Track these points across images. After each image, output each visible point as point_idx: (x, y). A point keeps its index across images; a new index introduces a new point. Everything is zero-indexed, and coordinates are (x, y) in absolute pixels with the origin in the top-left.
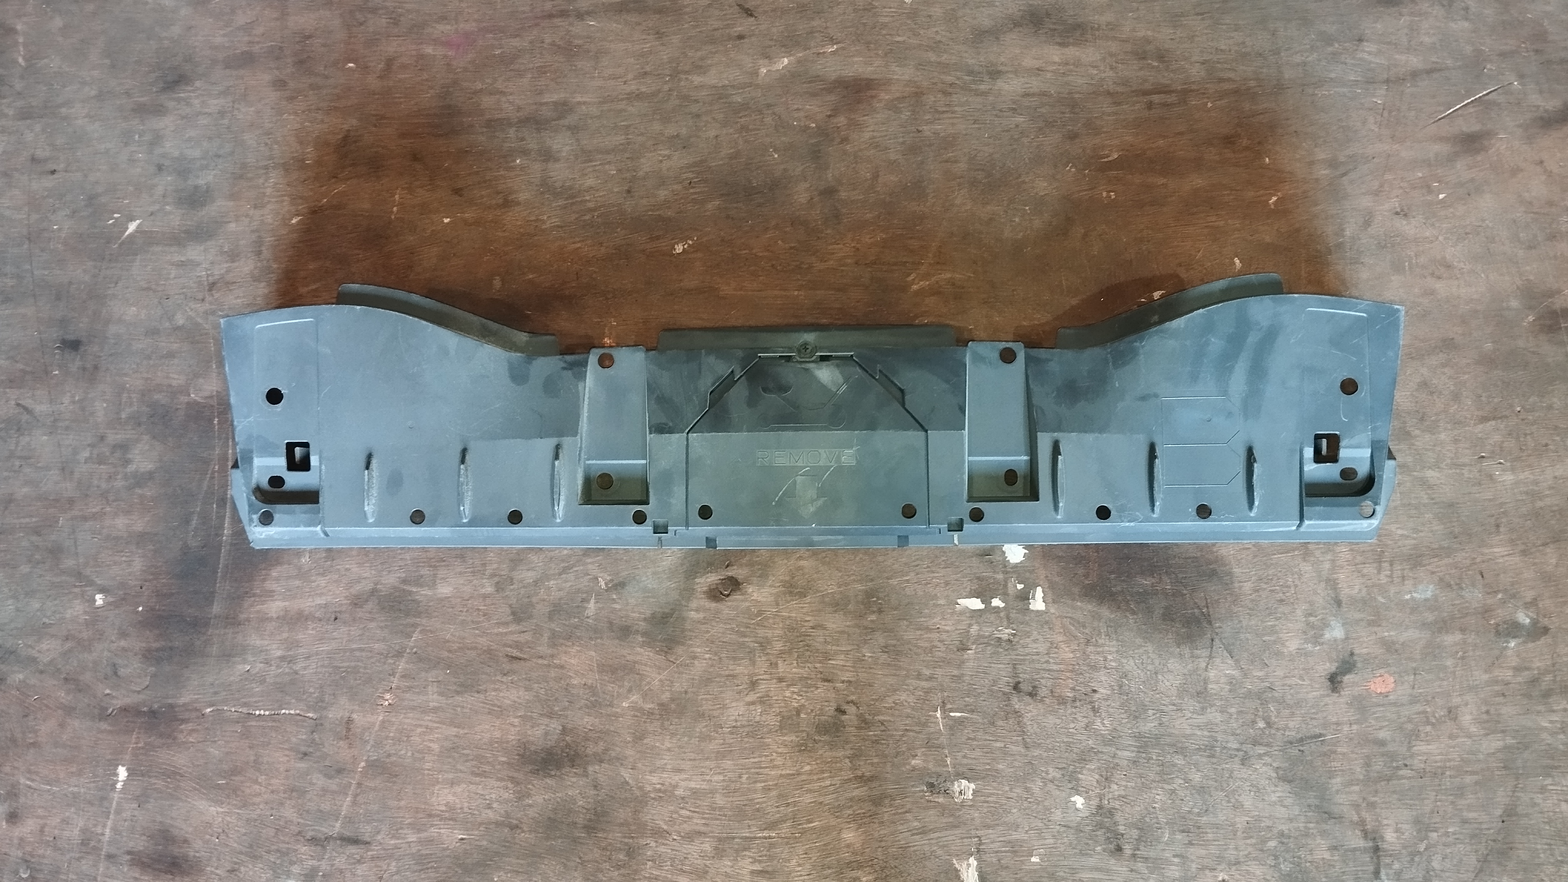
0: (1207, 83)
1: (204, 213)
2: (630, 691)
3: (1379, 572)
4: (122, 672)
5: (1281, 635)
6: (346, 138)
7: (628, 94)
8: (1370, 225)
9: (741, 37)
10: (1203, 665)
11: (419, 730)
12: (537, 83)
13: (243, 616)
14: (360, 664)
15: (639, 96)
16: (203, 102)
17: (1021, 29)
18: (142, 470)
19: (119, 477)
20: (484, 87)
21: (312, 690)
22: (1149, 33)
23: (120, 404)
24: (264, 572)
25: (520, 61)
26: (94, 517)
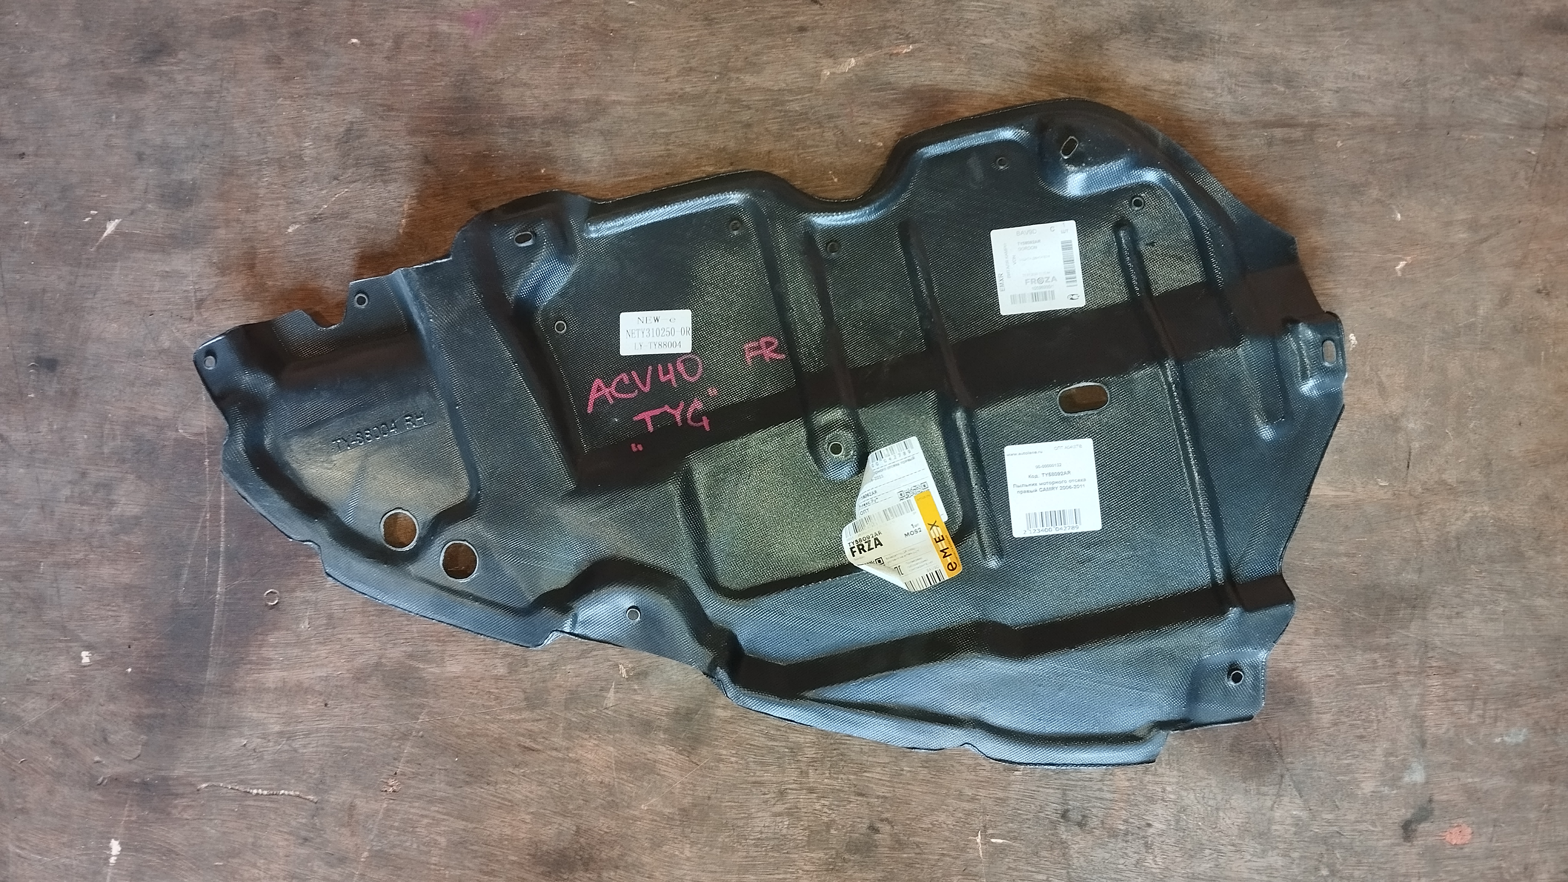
0: (1340, 117)
1: (189, 215)
2: (649, 793)
3: (1470, 712)
4: (112, 738)
5: (1357, 775)
6: (349, 131)
7: (670, 94)
8: (1507, 304)
9: (802, 29)
10: (1269, 803)
11: (425, 821)
12: (565, 75)
13: (238, 685)
14: (362, 745)
15: (683, 98)
16: (188, 78)
17: (1128, 36)
18: (128, 514)
19: (103, 520)
20: (506, 76)
21: (312, 771)
22: (1277, 50)
23: (102, 437)
24: (260, 637)
25: (548, 46)
26: (77, 564)
